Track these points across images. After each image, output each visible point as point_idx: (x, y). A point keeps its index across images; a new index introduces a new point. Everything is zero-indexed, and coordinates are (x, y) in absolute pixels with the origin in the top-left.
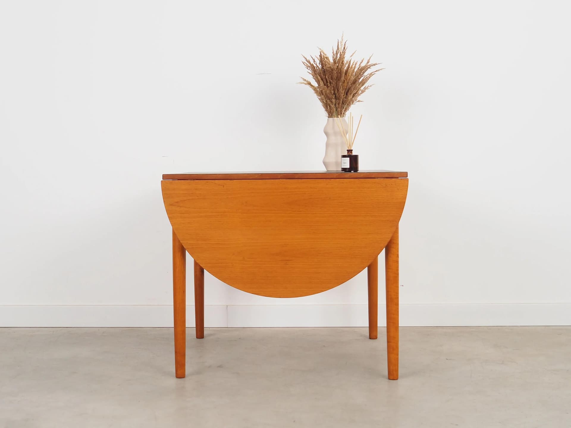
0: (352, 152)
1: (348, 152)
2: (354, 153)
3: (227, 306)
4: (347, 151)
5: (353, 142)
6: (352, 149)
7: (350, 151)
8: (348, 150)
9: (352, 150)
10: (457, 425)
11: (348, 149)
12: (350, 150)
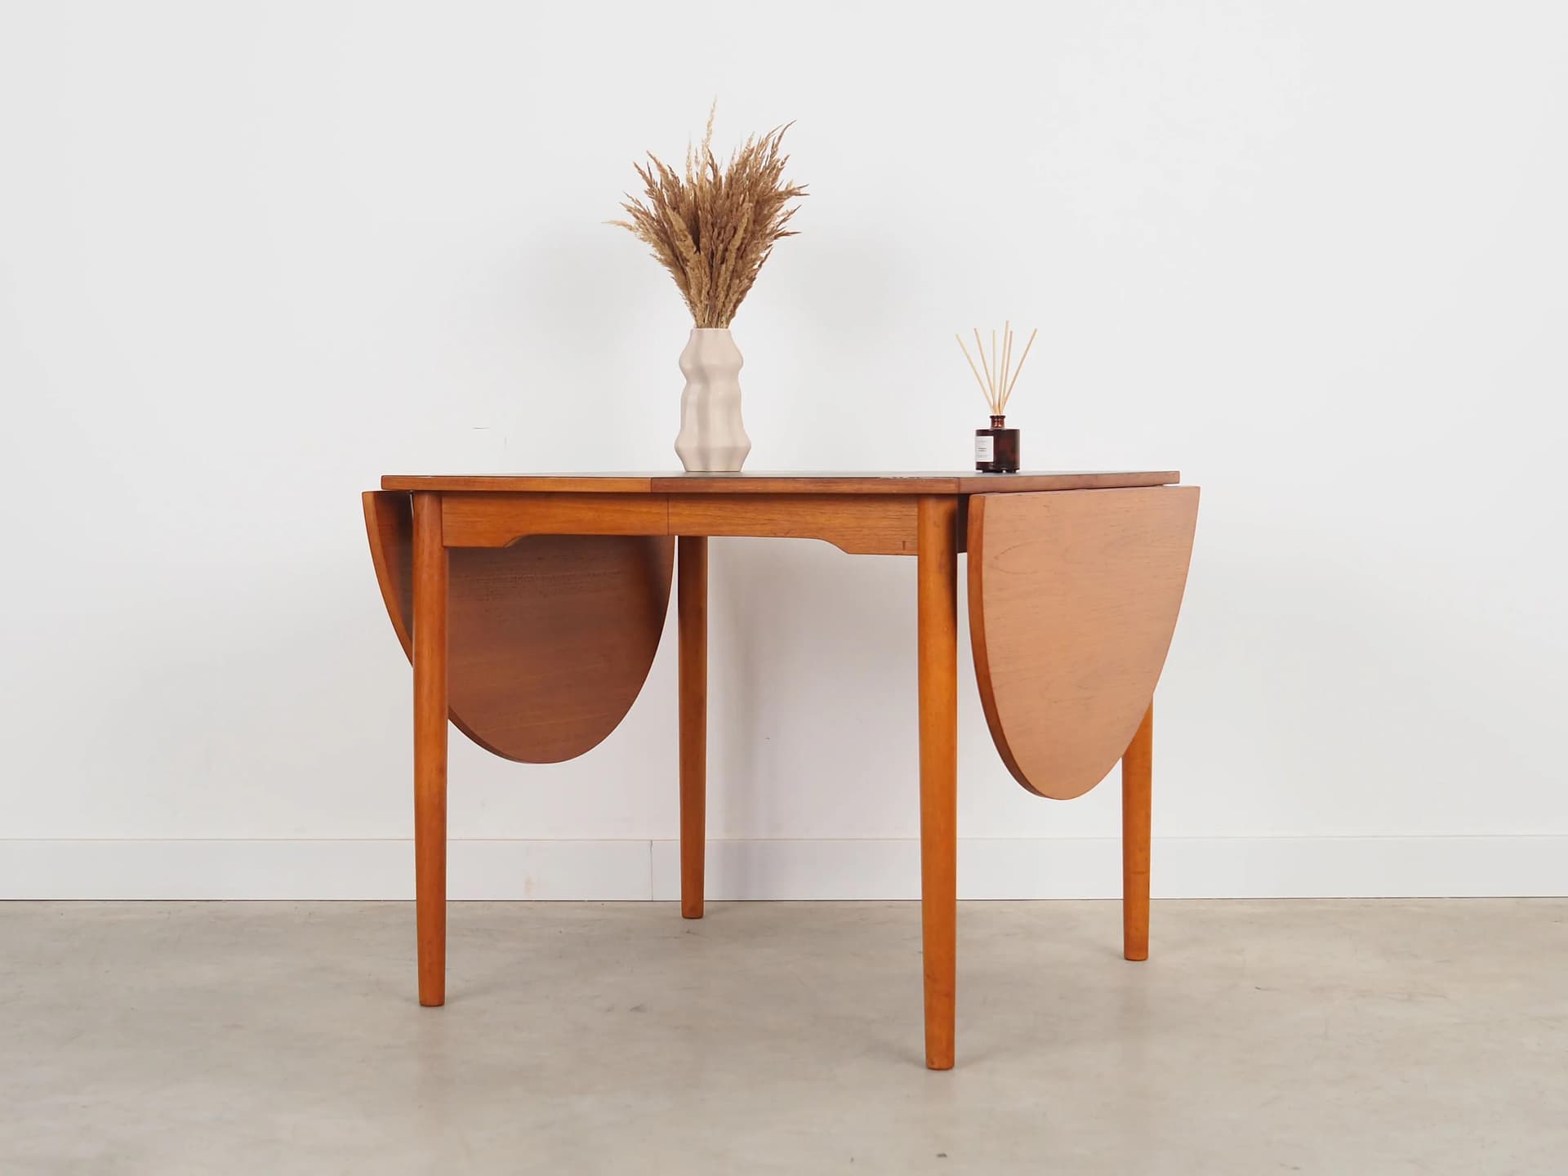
0: (1002, 423)
1: (993, 422)
2: (1008, 425)
3: (651, 841)
4: (990, 420)
5: (1008, 395)
6: (1003, 415)
7: (997, 419)
8: (992, 417)
10: (1296, 1168)
11: (995, 415)
12: (998, 417)
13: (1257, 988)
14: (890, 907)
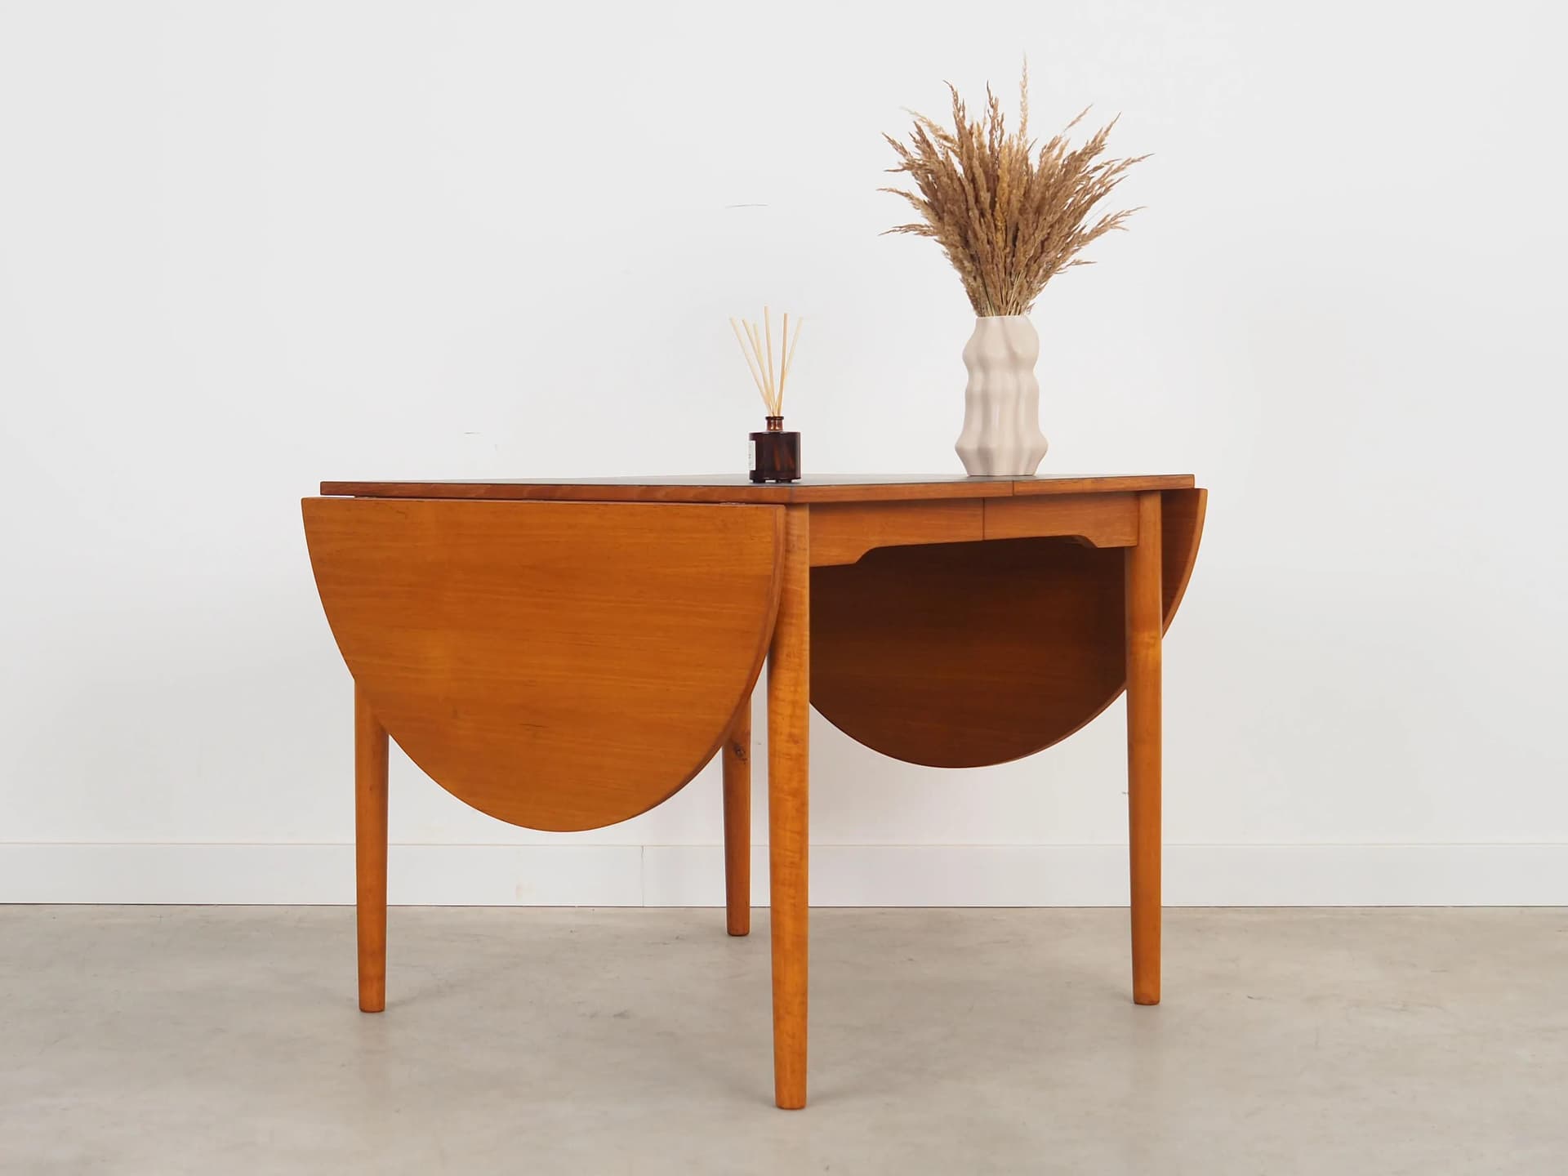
0: (780, 425)
1: (769, 424)
2: (787, 428)
3: (643, 847)
4: (766, 422)
6: (781, 415)
7: (775, 421)
8: (768, 418)
9: (782, 418)
11: (772, 416)
12: (775, 418)
13: (1249, 997)
14: (883, 913)
